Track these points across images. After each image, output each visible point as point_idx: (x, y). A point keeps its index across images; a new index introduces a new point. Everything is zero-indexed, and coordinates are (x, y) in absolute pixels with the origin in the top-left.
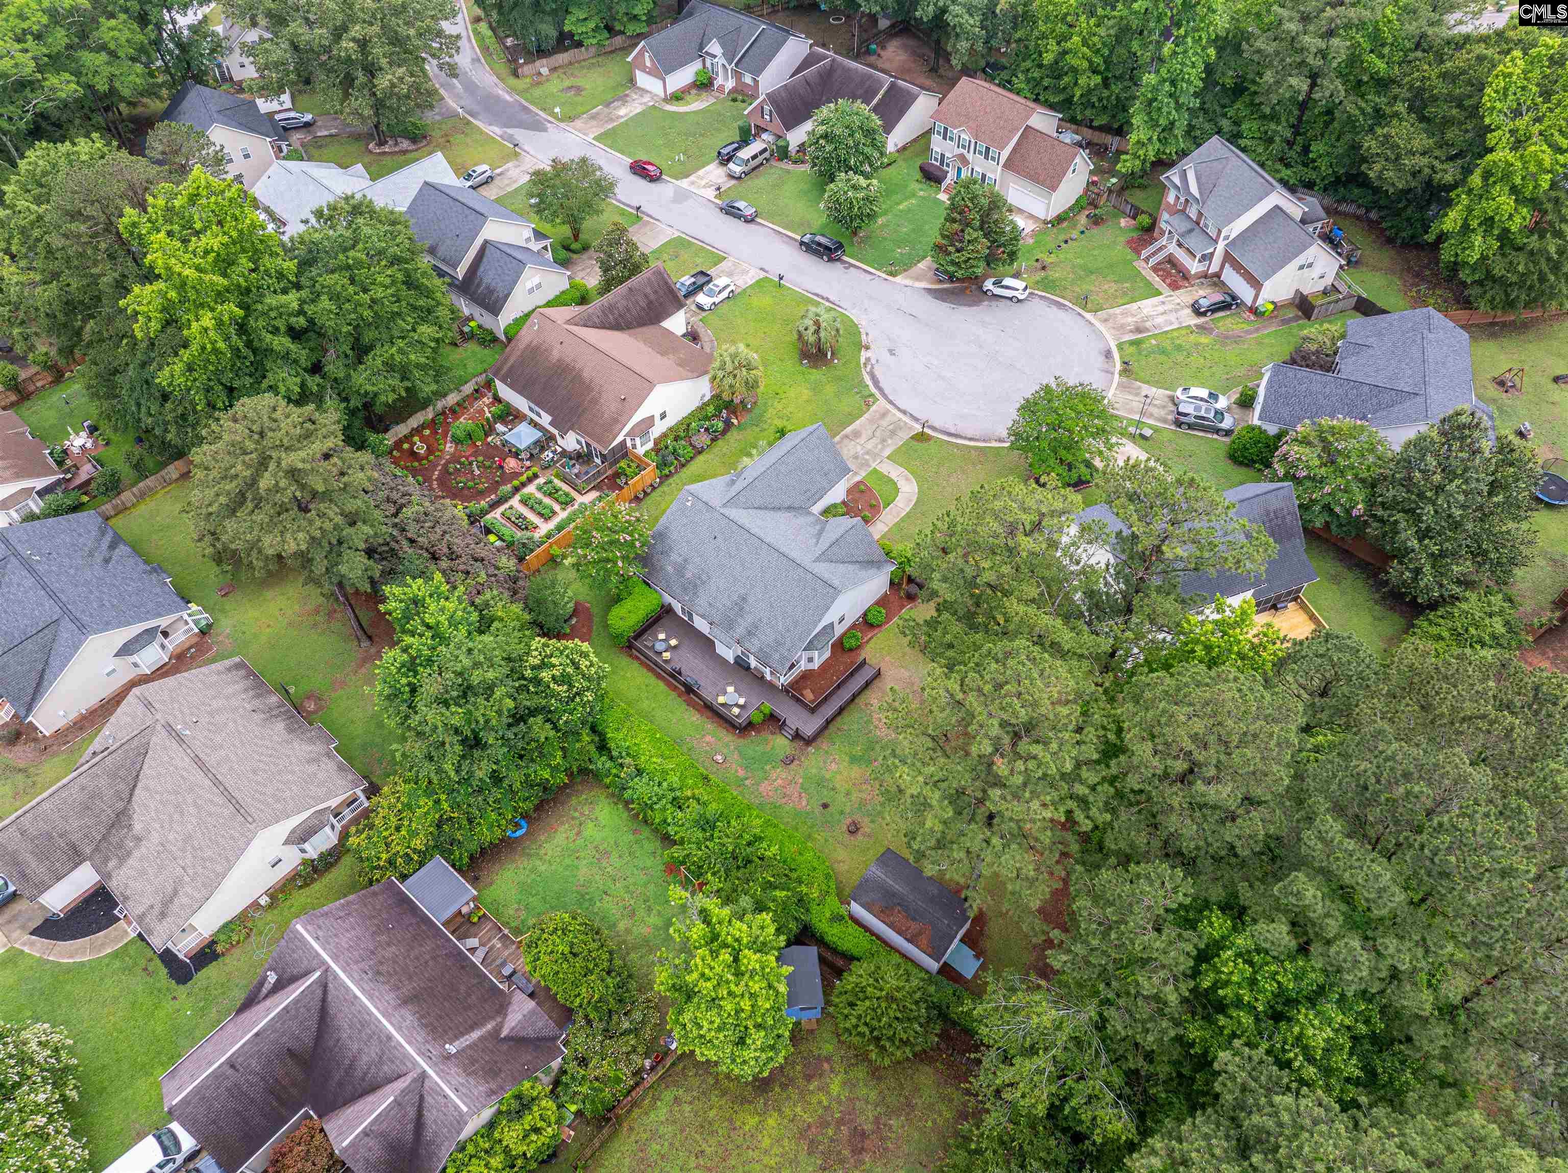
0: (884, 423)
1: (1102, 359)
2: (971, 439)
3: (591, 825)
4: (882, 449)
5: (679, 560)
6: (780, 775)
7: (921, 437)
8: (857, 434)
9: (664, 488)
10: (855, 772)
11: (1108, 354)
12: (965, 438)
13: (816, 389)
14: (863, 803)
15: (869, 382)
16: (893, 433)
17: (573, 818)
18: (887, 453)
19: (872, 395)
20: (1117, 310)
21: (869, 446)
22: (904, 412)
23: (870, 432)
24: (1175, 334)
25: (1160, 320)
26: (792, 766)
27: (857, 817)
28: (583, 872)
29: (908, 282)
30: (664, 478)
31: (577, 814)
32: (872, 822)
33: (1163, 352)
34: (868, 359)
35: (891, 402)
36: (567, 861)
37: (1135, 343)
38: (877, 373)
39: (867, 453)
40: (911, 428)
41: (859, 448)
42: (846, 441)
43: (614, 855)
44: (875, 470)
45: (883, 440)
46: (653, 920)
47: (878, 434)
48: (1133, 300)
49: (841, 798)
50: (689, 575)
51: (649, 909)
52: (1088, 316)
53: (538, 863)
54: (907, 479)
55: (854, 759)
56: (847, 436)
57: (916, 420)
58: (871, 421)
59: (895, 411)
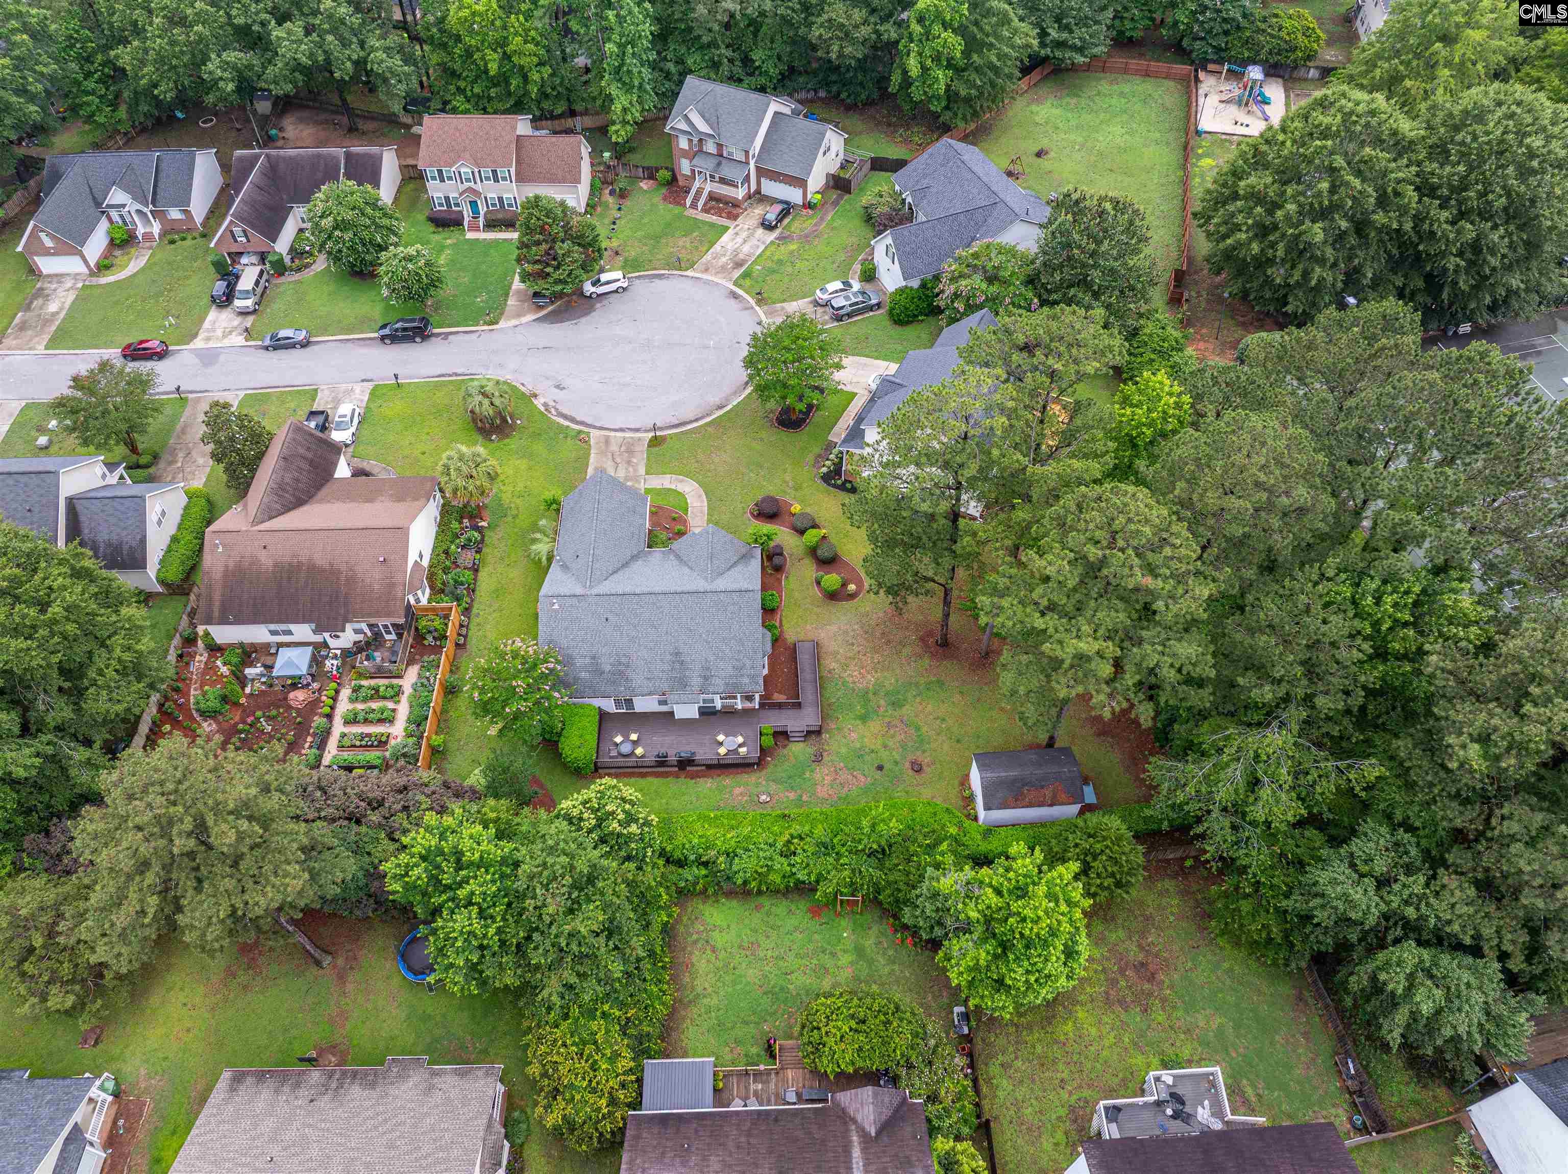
0: (614, 448)
1: (733, 302)
2: (696, 420)
3: (716, 934)
4: (635, 470)
5: (588, 660)
6: (822, 775)
7: (656, 442)
9: (475, 621)
10: (875, 726)
11: (735, 296)
12: (691, 422)
13: (529, 455)
14: (903, 745)
15: (566, 423)
16: (630, 452)
17: (695, 942)
18: (642, 470)
19: (580, 432)
20: (708, 257)
21: (621, 474)
22: (622, 430)
23: (610, 463)
24: (768, 253)
25: (746, 249)
26: (826, 758)
27: (911, 757)
28: (752, 974)
29: (514, 322)
30: (467, 611)
31: (695, 937)
32: (924, 752)
33: (774, 271)
34: (545, 405)
35: (601, 428)
36: (728, 978)
37: (746, 275)
38: (565, 411)
39: (626, 480)
40: (640, 439)
43: (761, 939)
44: (648, 490)
45: (629, 462)
46: (845, 959)
47: (618, 460)
48: (712, 244)
49: (884, 754)
50: (607, 668)
51: (833, 955)
52: (689, 273)
53: (706, 1001)
54: (680, 481)
55: (864, 718)
57: (637, 430)
58: (602, 453)
59: (612, 434)
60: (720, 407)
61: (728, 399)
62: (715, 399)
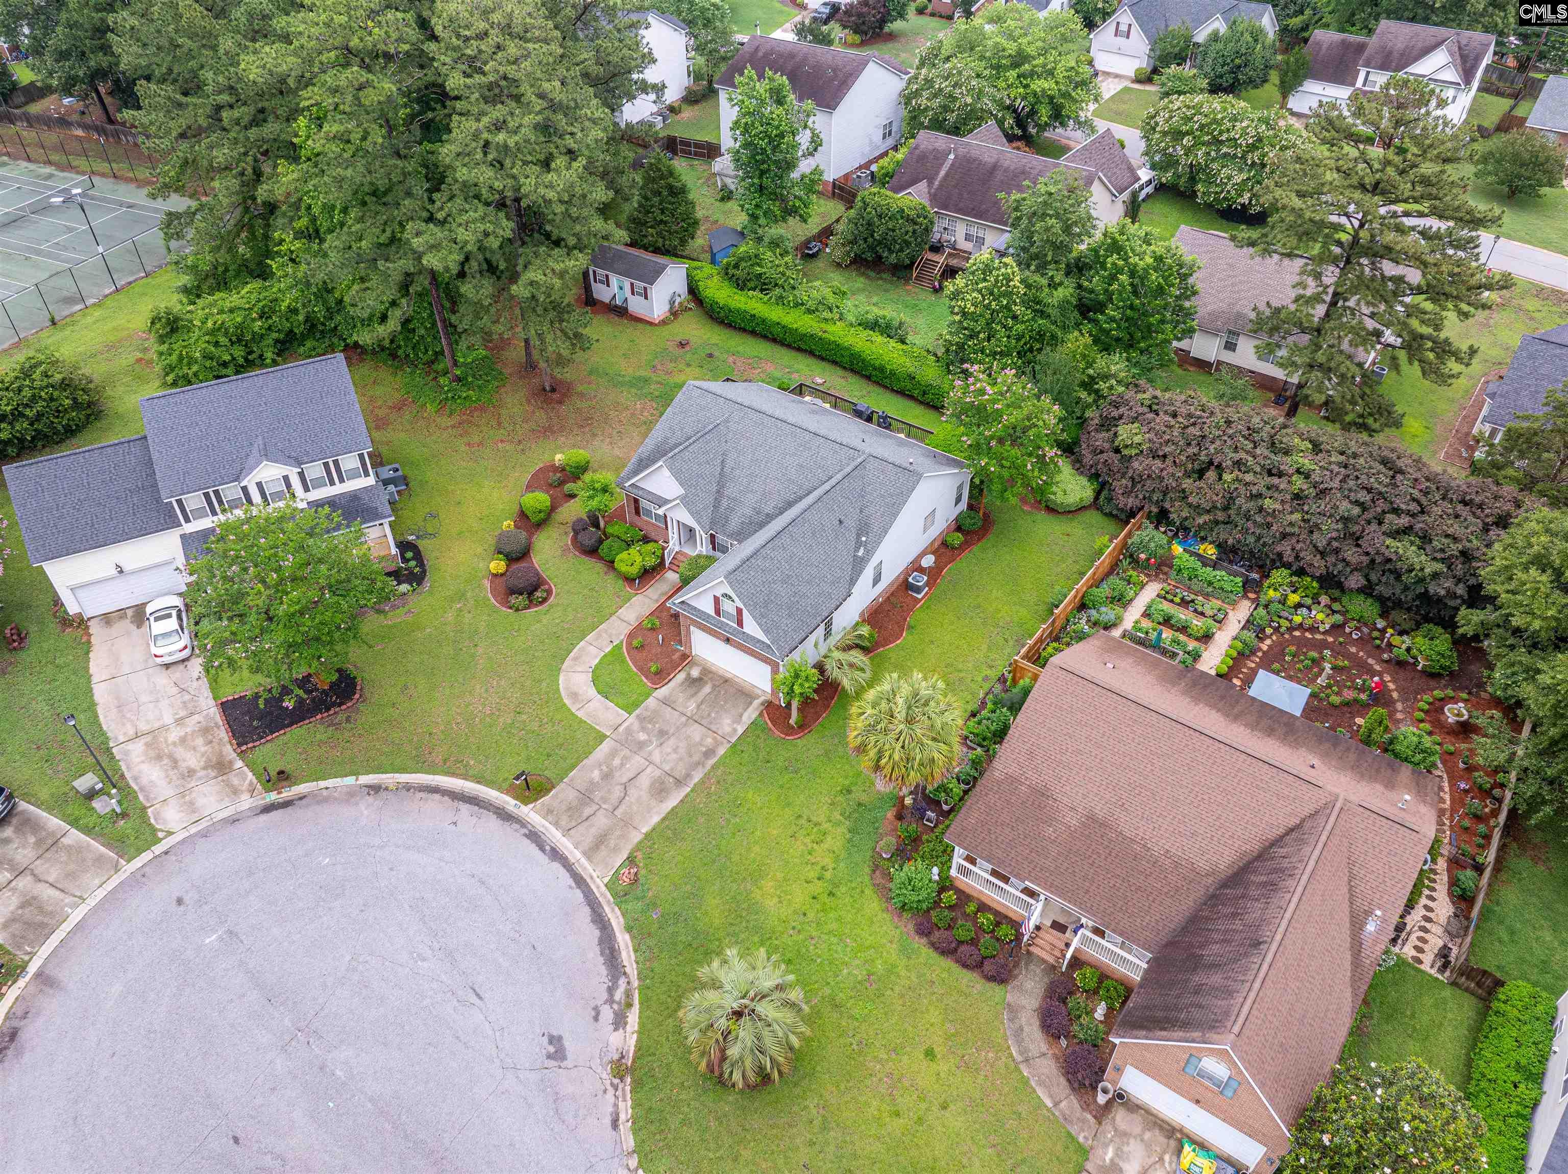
0: (602, 821)
2: (435, 790)
4: (613, 754)
6: (757, 376)
8: (659, 790)
12: (446, 793)
15: (623, 940)
16: (586, 797)
18: (605, 747)
19: (621, 896)
21: (638, 761)
22: (556, 855)
23: (633, 793)
27: (679, 350)
32: (665, 348)
34: (620, 1022)
35: (579, 881)
38: (603, 973)
39: (641, 745)
40: (548, 813)
41: (656, 757)
42: (680, 771)
44: (629, 708)
45: (607, 776)
47: (617, 792)
49: (695, 363)
54: (575, 696)
56: (679, 783)
57: (534, 837)
58: (627, 823)
59: (575, 855)
60: (375, 789)
61: (351, 795)
62: (366, 809)
